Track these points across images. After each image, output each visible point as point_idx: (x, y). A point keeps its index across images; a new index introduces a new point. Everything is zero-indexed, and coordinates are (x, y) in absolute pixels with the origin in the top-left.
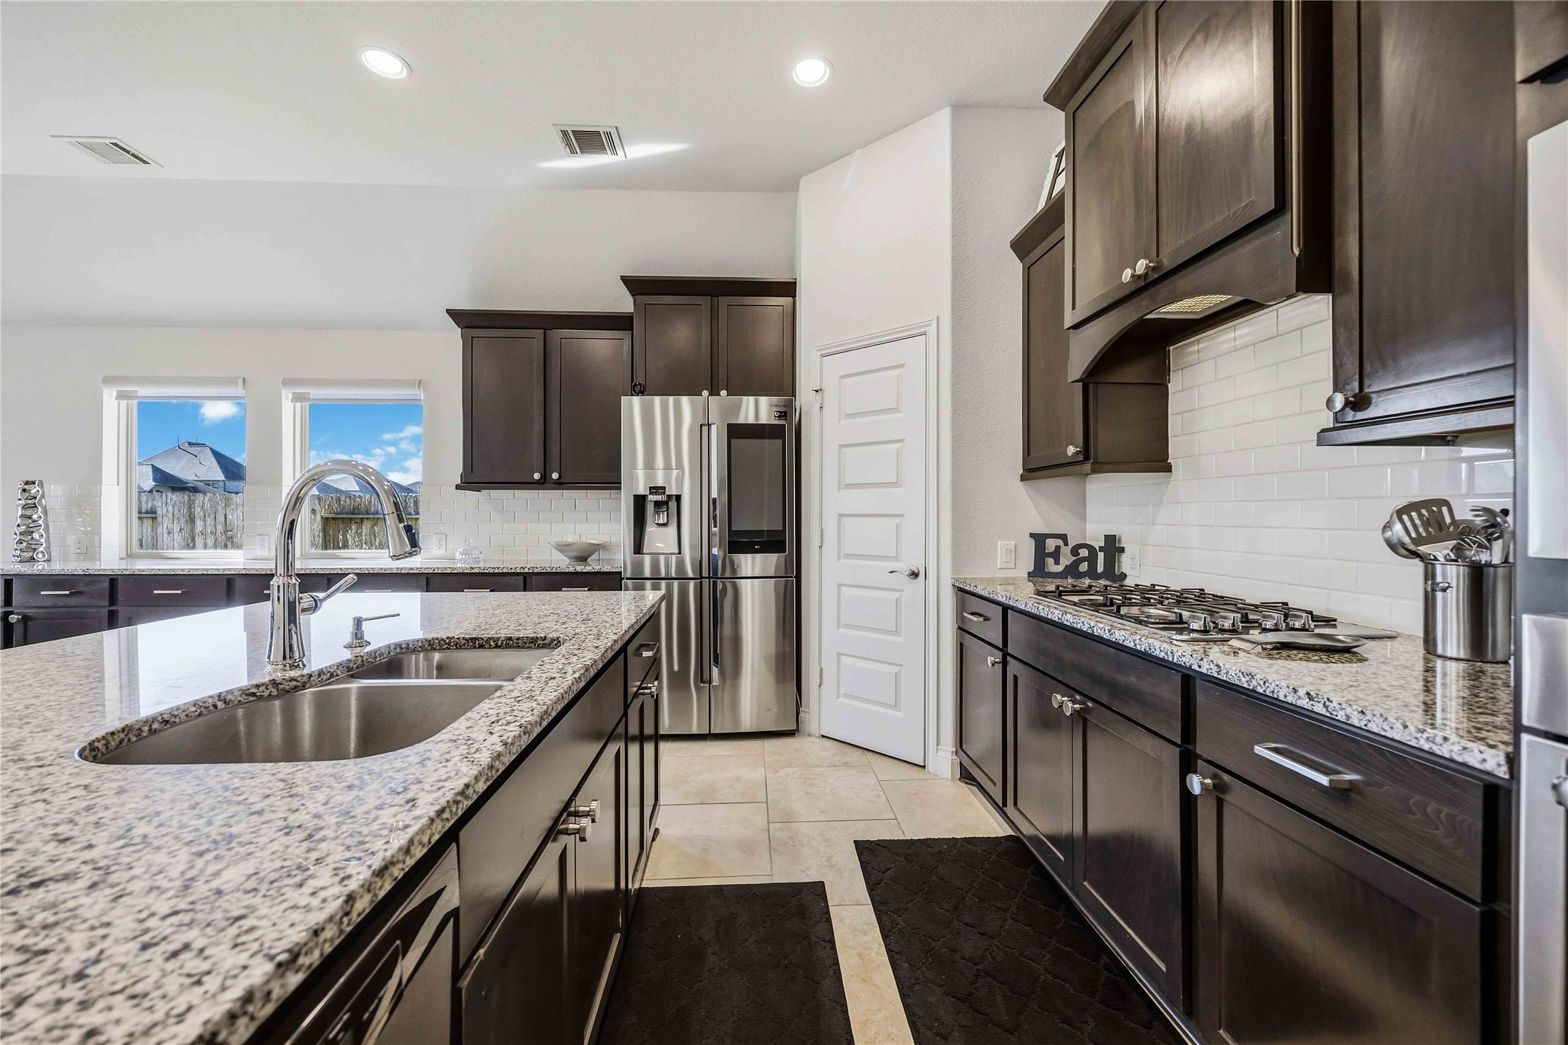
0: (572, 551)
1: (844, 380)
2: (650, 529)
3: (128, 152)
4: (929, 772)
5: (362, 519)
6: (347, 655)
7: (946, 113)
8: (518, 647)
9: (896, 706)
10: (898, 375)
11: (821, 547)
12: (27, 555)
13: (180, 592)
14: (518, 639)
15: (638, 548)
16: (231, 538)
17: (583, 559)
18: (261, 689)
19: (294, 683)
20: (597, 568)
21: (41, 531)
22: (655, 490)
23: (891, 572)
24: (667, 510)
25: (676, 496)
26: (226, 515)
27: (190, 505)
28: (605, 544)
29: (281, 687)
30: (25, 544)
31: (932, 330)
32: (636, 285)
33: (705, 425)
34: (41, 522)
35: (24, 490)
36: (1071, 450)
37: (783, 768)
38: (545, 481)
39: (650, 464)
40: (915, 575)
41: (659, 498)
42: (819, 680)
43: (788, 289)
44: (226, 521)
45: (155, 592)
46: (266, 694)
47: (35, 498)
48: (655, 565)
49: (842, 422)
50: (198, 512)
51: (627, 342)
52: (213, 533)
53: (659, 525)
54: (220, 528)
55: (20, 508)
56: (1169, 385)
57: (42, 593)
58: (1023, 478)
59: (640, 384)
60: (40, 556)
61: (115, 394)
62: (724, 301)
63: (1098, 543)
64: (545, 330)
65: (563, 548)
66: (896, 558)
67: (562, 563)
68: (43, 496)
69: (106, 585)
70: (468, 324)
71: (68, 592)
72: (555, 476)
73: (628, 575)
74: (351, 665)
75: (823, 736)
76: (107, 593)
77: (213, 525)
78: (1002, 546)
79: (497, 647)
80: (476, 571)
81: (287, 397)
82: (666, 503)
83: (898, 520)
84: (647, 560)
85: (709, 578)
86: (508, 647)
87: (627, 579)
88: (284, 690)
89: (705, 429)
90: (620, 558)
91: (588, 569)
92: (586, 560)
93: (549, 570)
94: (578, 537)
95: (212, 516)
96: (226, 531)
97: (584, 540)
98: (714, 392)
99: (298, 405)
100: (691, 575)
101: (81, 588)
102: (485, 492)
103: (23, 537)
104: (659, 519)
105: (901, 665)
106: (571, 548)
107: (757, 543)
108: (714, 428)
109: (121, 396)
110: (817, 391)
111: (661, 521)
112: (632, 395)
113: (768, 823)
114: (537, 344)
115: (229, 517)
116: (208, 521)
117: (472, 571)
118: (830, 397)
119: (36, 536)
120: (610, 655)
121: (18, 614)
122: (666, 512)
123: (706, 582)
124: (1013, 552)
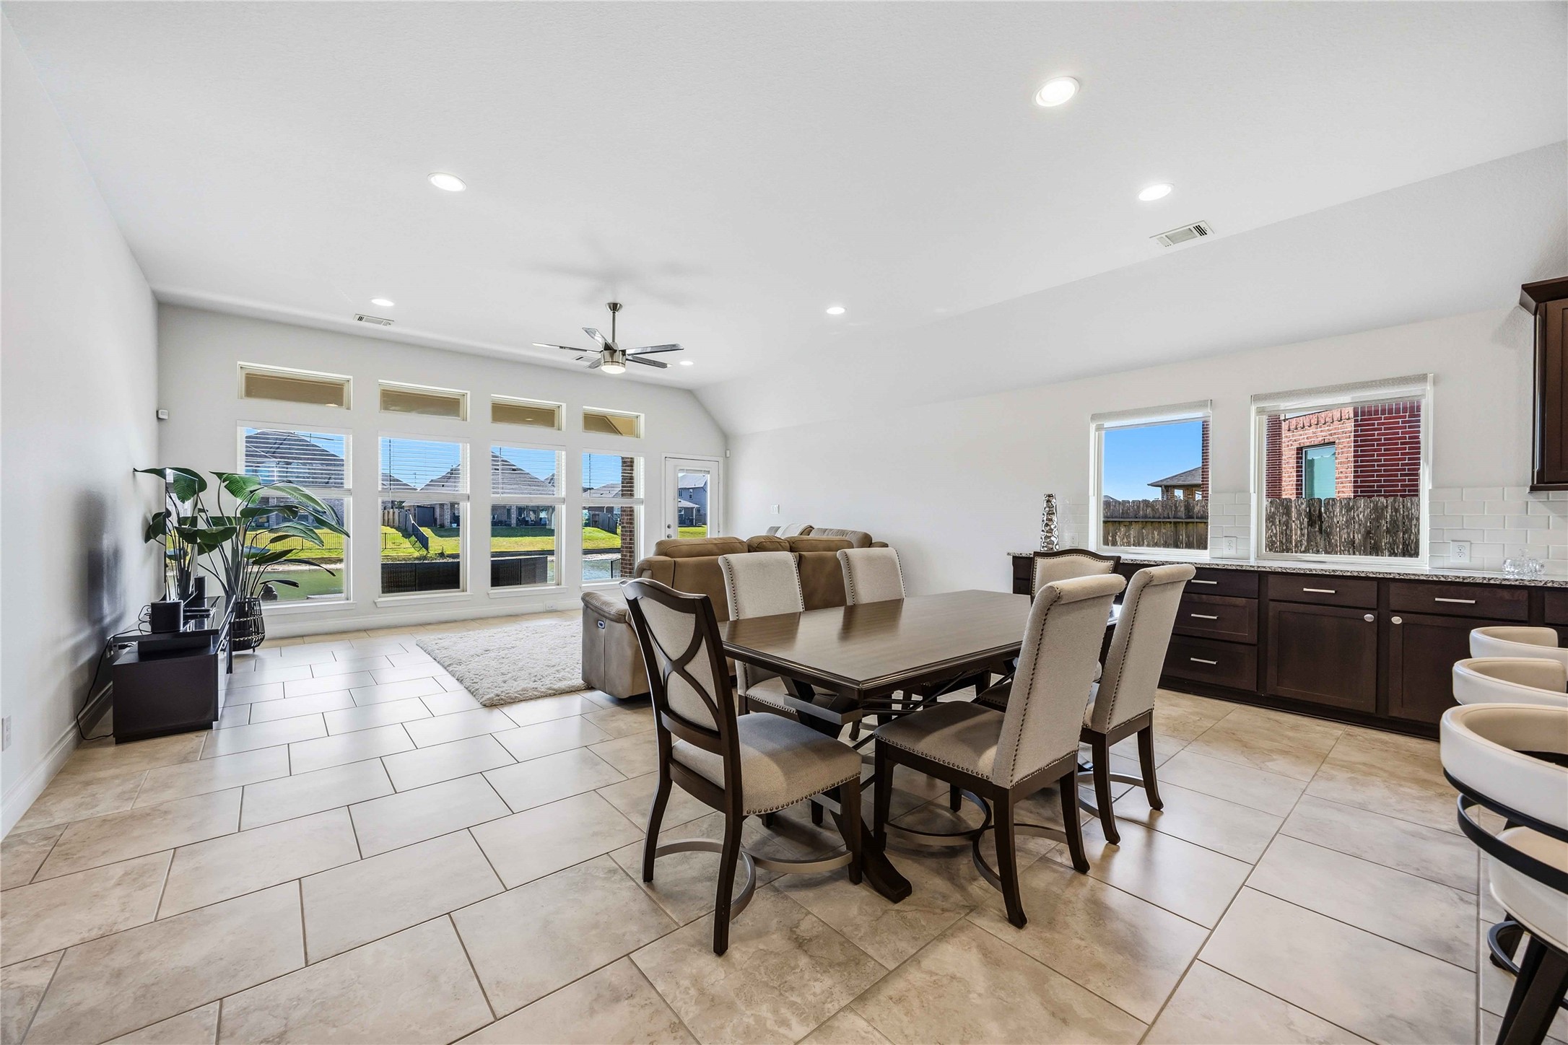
61: (1094, 427)
99: (1259, 417)
109: (1097, 429)
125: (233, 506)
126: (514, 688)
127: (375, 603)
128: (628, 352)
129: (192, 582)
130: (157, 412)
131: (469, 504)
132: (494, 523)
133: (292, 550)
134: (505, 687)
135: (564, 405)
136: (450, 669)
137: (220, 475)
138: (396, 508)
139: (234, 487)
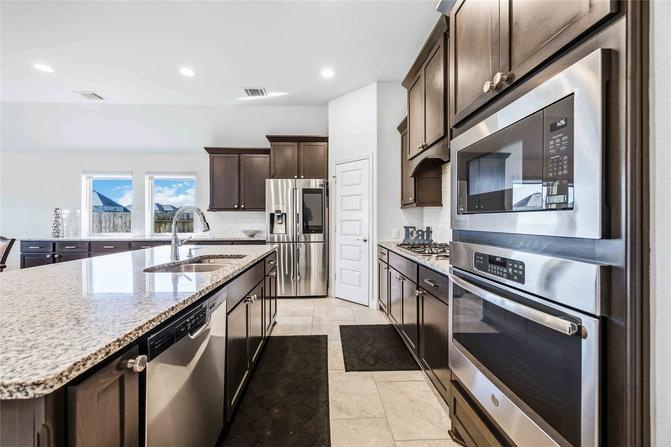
0: (248, 233)
1: (343, 173)
2: (276, 226)
3: (97, 96)
4: (370, 308)
5: (166, 222)
6: (187, 258)
7: (375, 85)
8: (234, 258)
9: (359, 286)
10: (360, 172)
11: (335, 231)
12: (56, 235)
13: (113, 247)
14: (234, 255)
15: (272, 232)
16: (116, 229)
17: (252, 236)
18: (171, 264)
19: (178, 263)
20: (257, 239)
21: (61, 226)
22: (278, 211)
23: (358, 240)
24: (282, 219)
25: (285, 213)
26: (114, 220)
27: (100, 217)
28: (261, 231)
29: (175, 264)
30: (56, 231)
31: (371, 158)
32: (271, 139)
33: (294, 189)
34: (61, 223)
35: (56, 212)
36: (411, 199)
37: (321, 306)
38: (239, 208)
39: (277, 202)
40: (365, 241)
41: (279, 214)
42: (334, 278)
43: (325, 139)
44: (114, 223)
45: (104, 247)
46: (172, 265)
47: (59, 214)
48: (279, 238)
49: (342, 188)
50: (103, 219)
51: (268, 158)
52: (109, 228)
53: (278, 223)
54: (112, 225)
55: (54, 218)
56: (442, 178)
57: (66, 247)
58: (402, 208)
59: (272, 174)
60: (61, 235)
61: (85, 177)
62: (302, 144)
63: (425, 230)
64: (239, 154)
65: (245, 232)
66: (359, 235)
67: (245, 237)
68: (61, 214)
69: (88, 244)
70: (212, 152)
71: (75, 247)
72: (243, 206)
73: (269, 241)
74: (190, 260)
75: (336, 298)
76: (88, 247)
77: (109, 224)
78: (395, 231)
79: (228, 258)
81: (147, 178)
82: (282, 216)
83: (360, 222)
84: (276, 236)
86: (231, 258)
87: (268, 242)
88: (176, 265)
89: (295, 190)
90: (265, 235)
91: (254, 239)
92: (253, 237)
93: (240, 240)
94: (250, 228)
95: (108, 221)
96: (114, 227)
97: (252, 229)
98: (299, 177)
99: (150, 181)
101: (79, 246)
102: (218, 212)
103: (55, 228)
105: (361, 272)
106: (248, 232)
107: (313, 230)
108: (298, 190)
109: (88, 178)
110: (334, 177)
111: (280, 222)
112: (270, 179)
113: (313, 321)
114: (236, 160)
115: (115, 221)
116: (107, 222)
117: (214, 240)
118: (338, 179)
119: (59, 227)
120: (260, 259)
121: (57, 255)
122: (281, 219)
123: (295, 243)
124: (398, 233)
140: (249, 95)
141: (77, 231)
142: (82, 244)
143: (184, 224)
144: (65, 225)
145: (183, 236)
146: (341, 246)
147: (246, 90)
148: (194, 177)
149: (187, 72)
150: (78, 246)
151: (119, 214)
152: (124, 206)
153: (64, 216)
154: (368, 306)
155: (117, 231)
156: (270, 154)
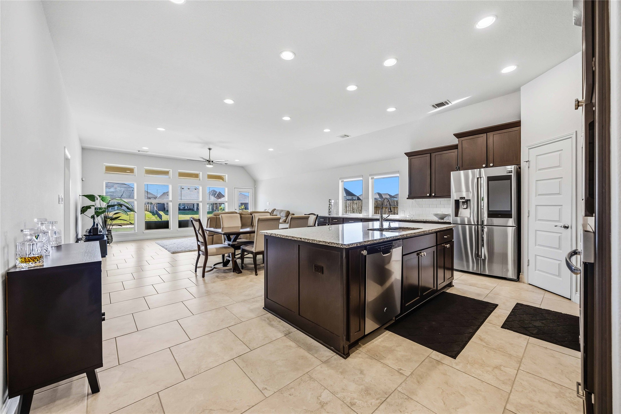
0: (438, 216)
1: (538, 157)
2: (461, 210)
4: (572, 302)
6: (388, 227)
9: (559, 276)
10: (560, 154)
11: (528, 217)
12: (329, 214)
14: (415, 228)
15: (457, 215)
17: (442, 218)
22: (462, 198)
23: (556, 226)
25: (469, 199)
27: (346, 203)
29: (382, 229)
31: (574, 136)
32: (458, 136)
33: (479, 177)
34: (331, 207)
35: (329, 201)
38: (431, 196)
39: (460, 191)
40: (566, 227)
41: (464, 200)
43: (517, 125)
45: (349, 221)
47: (330, 203)
48: (462, 221)
49: (537, 172)
51: (456, 153)
52: (350, 211)
54: (352, 209)
55: (328, 205)
57: (333, 220)
59: (458, 167)
60: (331, 215)
62: (492, 134)
64: (430, 153)
65: (436, 215)
66: (559, 221)
67: (436, 219)
70: (410, 156)
72: (433, 194)
73: (454, 223)
75: (529, 284)
76: (342, 221)
80: (411, 220)
81: (370, 178)
82: (466, 202)
83: (560, 207)
85: (481, 225)
90: (451, 218)
91: (444, 221)
93: (431, 221)
94: (440, 212)
95: (350, 206)
96: (353, 210)
97: (443, 213)
98: (487, 166)
99: (372, 179)
100: (473, 223)
102: (414, 200)
104: (463, 206)
105: (561, 261)
106: (438, 215)
107: (500, 215)
108: (482, 178)
109: (342, 182)
110: (527, 162)
111: (464, 207)
112: (454, 171)
114: (428, 159)
115: (353, 207)
118: (532, 164)
119: (330, 210)
122: (466, 205)
123: (479, 226)
125: (104, 205)
126: (179, 250)
127: (143, 232)
128: (214, 161)
129: (96, 224)
130: (82, 179)
131: (171, 203)
132: (179, 209)
133: (120, 217)
134: (178, 250)
135: (201, 173)
136: (164, 247)
137: (100, 196)
138: (150, 204)
139: (103, 199)
140: (436, 108)
141: (337, 213)
142: (340, 219)
143: (394, 209)
144: (333, 209)
145: (392, 217)
146: (536, 232)
147: (433, 106)
148: (398, 175)
149: (391, 109)
150: (338, 220)
151: (355, 202)
152: (358, 196)
153: (332, 204)
154: (570, 299)
155: (354, 213)
156: (458, 149)
